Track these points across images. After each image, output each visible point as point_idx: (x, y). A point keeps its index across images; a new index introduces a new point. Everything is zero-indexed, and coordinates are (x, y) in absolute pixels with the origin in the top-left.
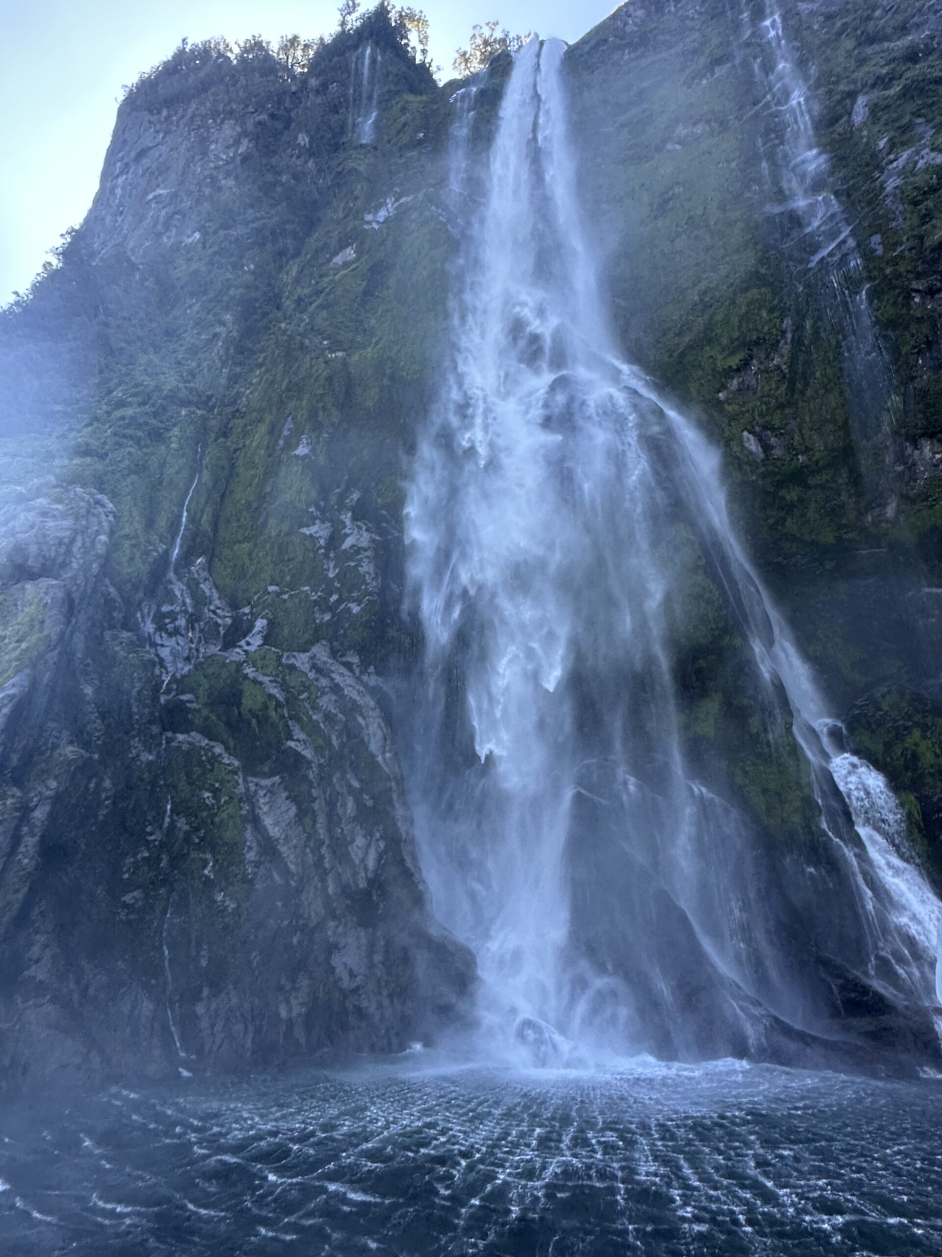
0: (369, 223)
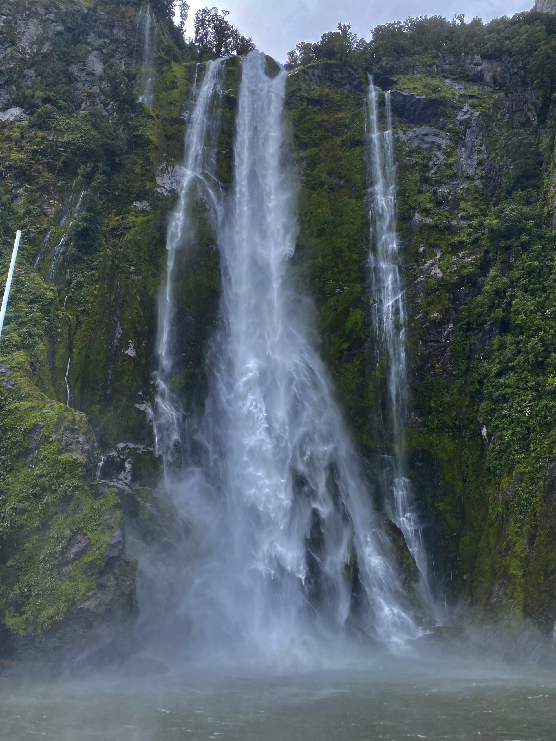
0: (160, 186)
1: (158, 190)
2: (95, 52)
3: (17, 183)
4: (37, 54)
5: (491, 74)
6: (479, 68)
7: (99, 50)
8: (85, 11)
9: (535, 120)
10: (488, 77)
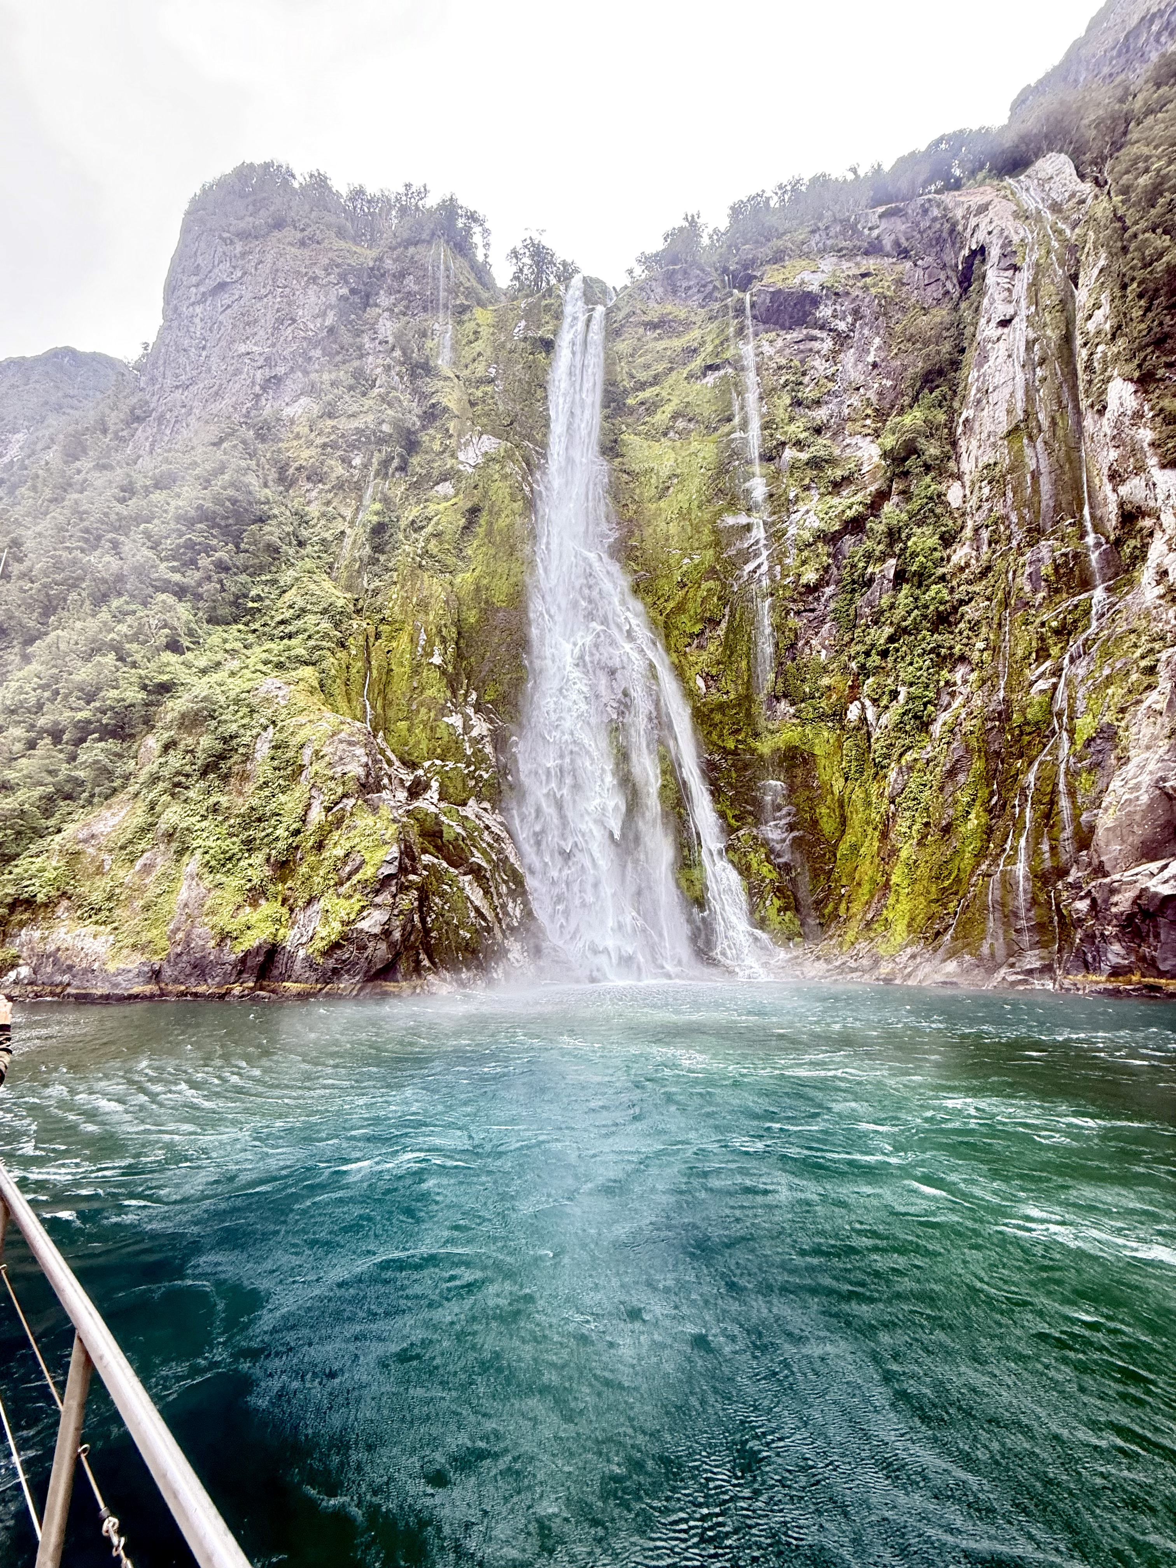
0: (463, 463)
1: (461, 467)
2: (386, 314)
3: (310, 486)
4: (321, 329)
5: (893, 237)
6: (875, 233)
7: (391, 310)
8: (371, 264)
9: (956, 292)
10: (887, 243)
